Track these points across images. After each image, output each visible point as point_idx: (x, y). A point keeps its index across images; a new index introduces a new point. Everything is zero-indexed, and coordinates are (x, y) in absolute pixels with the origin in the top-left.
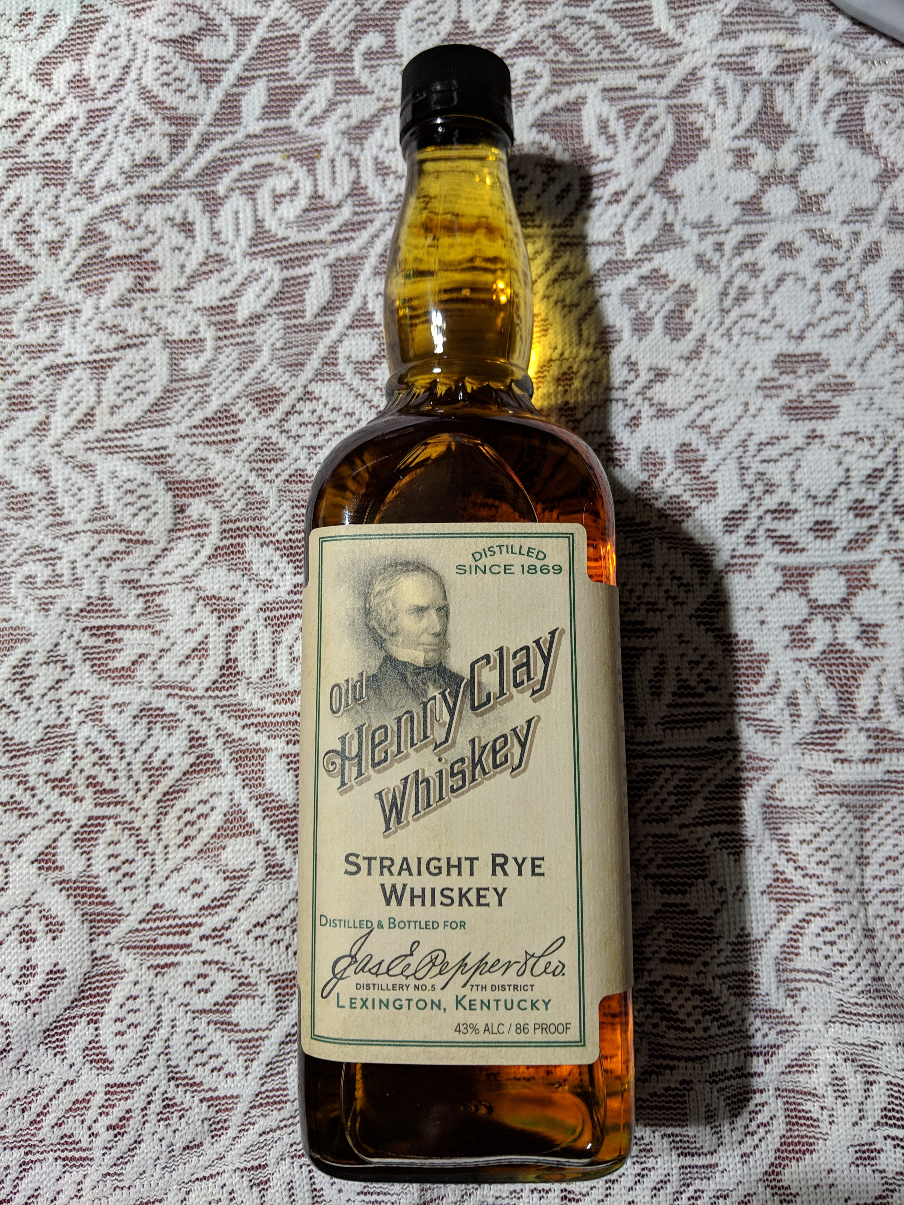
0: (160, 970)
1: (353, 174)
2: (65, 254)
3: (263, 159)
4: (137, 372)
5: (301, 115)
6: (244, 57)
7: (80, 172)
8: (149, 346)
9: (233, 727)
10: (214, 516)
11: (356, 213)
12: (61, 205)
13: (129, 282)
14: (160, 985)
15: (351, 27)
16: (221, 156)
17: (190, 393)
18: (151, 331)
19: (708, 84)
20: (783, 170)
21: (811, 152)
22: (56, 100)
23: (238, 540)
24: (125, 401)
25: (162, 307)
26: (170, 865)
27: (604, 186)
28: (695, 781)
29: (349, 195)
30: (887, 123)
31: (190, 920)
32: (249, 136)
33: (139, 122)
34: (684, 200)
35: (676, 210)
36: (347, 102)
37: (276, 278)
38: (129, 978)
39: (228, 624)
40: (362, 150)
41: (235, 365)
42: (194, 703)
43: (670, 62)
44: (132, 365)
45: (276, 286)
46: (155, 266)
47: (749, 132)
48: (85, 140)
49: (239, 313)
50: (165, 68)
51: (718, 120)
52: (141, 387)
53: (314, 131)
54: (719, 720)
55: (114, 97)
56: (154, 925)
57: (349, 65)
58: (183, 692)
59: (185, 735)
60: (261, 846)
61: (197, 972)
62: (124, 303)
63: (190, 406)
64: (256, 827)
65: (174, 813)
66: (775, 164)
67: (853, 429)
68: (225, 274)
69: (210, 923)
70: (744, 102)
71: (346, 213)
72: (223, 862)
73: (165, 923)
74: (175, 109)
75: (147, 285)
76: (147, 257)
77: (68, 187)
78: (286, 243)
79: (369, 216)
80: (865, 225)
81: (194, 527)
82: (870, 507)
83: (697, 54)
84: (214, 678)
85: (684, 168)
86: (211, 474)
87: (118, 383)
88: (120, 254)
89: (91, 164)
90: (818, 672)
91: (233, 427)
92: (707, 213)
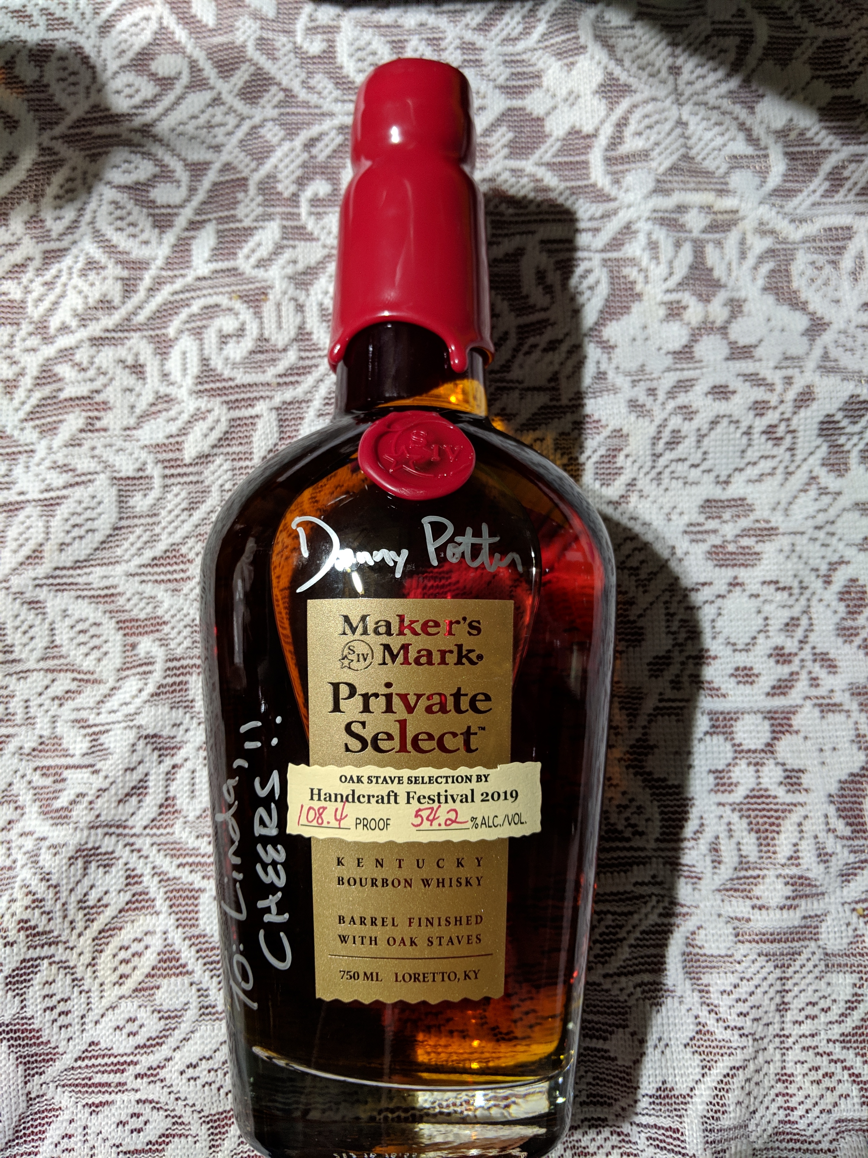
0: (95, 1108)
1: (299, 319)
2: (20, 394)
3: (211, 301)
4: (86, 509)
5: (248, 257)
6: (195, 202)
7: (35, 312)
8: (97, 483)
9: (168, 865)
10: (159, 653)
11: (302, 358)
12: (17, 344)
13: (81, 423)
14: (95, 1123)
15: (299, 173)
16: (172, 299)
17: (138, 531)
18: (99, 469)
19: (642, 239)
20: (713, 322)
21: (740, 306)
22: (13, 240)
23: (181, 678)
24: (74, 539)
25: (111, 446)
26: (106, 1003)
27: (541, 334)
28: (621, 927)
29: (295, 340)
30: (812, 280)
31: (125, 1058)
32: (199, 279)
33: (92, 265)
34: (617, 350)
35: (610, 359)
36: (294, 247)
37: (223, 419)
38: (65, 1116)
39: (168, 762)
40: (308, 295)
41: (184, 505)
42: (132, 840)
43: (606, 216)
44: (80, 502)
45: (223, 426)
46: (105, 407)
47: (681, 285)
48: (40, 280)
49: (186, 452)
50: (119, 213)
51: (650, 274)
52: (89, 525)
53: (260, 273)
54: (644, 864)
55: (68, 238)
56: (90, 1063)
57: (295, 210)
58: (120, 830)
59: (121, 873)
60: (194, 988)
61: (131, 1111)
62: (74, 443)
63: (139, 545)
64: (189, 968)
65: (110, 950)
66: (707, 316)
67: (774, 579)
68: (172, 413)
69: (146, 1061)
70: (676, 256)
71: (291, 357)
72: (158, 1002)
73: (100, 1061)
74: (127, 253)
75: (98, 425)
76: (98, 398)
77: (23, 326)
78: (231, 383)
79: (314, 362)
80: (797, 370)
81: (141, 665)
82: (790, 654)
83: (632, 209)
84: (152, 816)
85: (618, 320)
86: (160, 612)
87: (67, 520)
88: (73, 395)
89: (46, 304)
90: (741, 817)
91: (182, 566)
92: (639, 363)
